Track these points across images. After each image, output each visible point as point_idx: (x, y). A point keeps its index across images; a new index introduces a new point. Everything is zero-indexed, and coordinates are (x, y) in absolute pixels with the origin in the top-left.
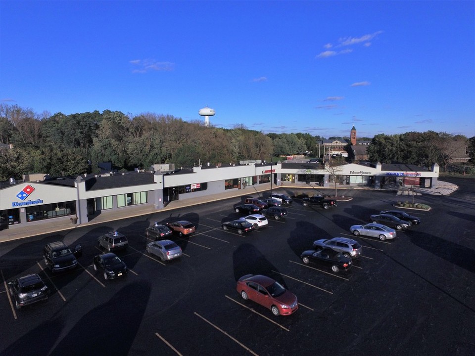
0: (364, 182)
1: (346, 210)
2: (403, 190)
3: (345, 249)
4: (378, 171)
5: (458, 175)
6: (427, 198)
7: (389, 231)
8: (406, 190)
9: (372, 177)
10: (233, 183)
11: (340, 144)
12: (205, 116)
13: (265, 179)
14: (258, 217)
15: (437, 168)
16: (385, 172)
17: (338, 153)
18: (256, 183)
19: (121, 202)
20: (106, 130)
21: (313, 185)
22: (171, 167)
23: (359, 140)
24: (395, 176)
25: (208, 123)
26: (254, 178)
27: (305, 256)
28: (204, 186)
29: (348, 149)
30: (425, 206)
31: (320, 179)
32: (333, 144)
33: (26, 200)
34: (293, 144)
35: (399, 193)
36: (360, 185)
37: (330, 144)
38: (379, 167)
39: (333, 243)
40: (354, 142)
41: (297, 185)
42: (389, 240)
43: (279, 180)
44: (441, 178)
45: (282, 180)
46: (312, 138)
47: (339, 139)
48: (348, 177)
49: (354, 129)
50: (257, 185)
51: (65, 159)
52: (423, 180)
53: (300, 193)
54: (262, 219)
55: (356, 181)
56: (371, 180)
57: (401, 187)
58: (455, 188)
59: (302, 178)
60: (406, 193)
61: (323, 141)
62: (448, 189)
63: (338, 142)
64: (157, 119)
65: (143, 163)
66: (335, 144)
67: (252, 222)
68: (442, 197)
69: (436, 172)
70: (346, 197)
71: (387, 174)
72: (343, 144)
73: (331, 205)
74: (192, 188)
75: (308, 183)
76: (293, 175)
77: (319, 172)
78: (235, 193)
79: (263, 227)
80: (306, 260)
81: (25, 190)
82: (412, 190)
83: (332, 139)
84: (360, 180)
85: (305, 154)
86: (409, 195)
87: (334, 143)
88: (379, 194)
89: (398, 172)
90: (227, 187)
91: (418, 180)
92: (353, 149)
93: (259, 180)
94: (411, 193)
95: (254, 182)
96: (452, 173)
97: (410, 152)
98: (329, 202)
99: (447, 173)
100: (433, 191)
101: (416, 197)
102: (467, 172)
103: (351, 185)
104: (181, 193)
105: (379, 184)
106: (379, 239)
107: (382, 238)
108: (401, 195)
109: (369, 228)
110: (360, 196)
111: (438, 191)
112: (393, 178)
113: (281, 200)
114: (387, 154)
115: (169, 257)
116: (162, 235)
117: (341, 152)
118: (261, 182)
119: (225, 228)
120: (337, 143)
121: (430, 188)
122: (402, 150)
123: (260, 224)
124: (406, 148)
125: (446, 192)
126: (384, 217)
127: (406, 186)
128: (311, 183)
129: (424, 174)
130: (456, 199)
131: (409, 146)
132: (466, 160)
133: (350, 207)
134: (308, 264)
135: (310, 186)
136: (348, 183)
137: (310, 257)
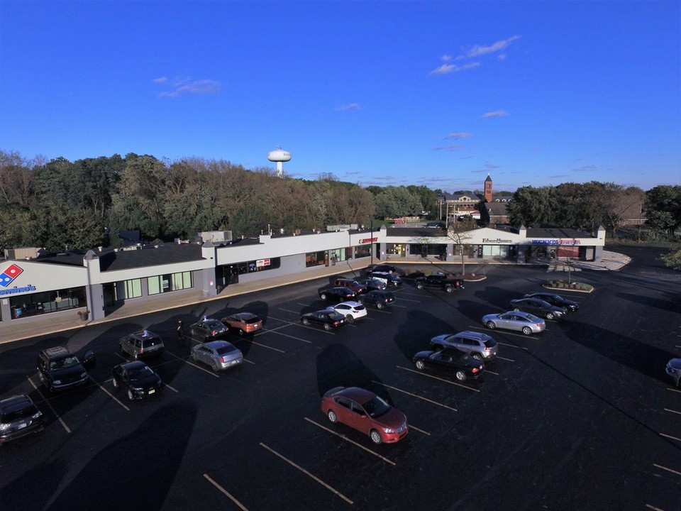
0: (503, 254)
1: (478, 294)
2: (556, 264)
3: (474, 348)
4: (521, 237)
5: (631, 242)
6: (588, 274)
7: (535, 322)
8: (561, 265)
9: (514, 246)
10: (318, 258)
11: (469, 200)
12: (277, 161)
13: (363, 251)
14: (353, 305)
15: (602, 233)
16: (531, 239)
17: (467, 213)
18: (351, 257)
19: (154, 288)
20: (130, 182)
21: (432, 259)
22: (226, 236)
23: (496, 195)
24: (545, 245)
25: (281, 173)
26: (348, 250)
27: (419, 359)
28: (275, 263)
29: (481, 208)
30: (585, 286)
31: (441, 249)
32: (459, 201)
33: (10, 287)
34: (403, 201)
35: (551, 268)
36: (496, 258)
37: (456, 201)
38: (523, 232)
39: (458, 340)
40: (489, 197)
41: (408, 259)
42: (536, 334)
43: (383, 253)
44: (607, 247)
45: (388, 252)
46: (430, 192)
47: (468, 193)
48: (480, 247)
49: (489, 179)
50: (353, 260)
51: (70, 225)
52: (583, 249)
53: (413, 270)
54: (358, 308)
55: (492, 252)
56: (512, 251)
57: (553, 261)
58: (626, 260)
59: (415, 249)
60: (560, 268)
61: (445, 196)
62: (618, 261)
63: (467, 198)
64: (207, 167)
65: (186, 230)
66: (463, 201)
67: (344, 312)
68: (609, 273)
69: (600, 239)
70: (478, 276)
71: (535, 242)
72: (474, 201)
73: (456, 286)
74: (258, 265)
75: (424, 256)
76: (403, 245)
77: (440, 240)
78: (320, 272)
79: (360, 320)
80: (420, 365)
81: (8, 271)
82: (568, 264)
83: (459, 194)
84: (497, 251)
85: (421, 216)
86: (564, 272)
87: (461, 200)
88: (523, 270)
89: (550, 239)
90: (309, 264)
91: (576, 250)
92: (487, 208)
93: (354, 253)
94: (567, 269)
95: (348, 256)
96: (623, 240)
97: (565, 211)
98: (453, 283)
99: (616, 240)
100: (596, 265)
101: (574, 273)
102: (643, 239)
103: (484, 258)
104: (242, 272)
105: (523, 257)
106: (522, 333)
107: (526, 331)
108: (554, 272)
109: (509, 318)
110: (497, 273)
111: (603, 264)
112: (542, 248)
113: (385, 281)
114: (534, 215)
115: (224, 365)
116: (214, 333)
117: (471, 212)
118: (357, 256)
119: (305, 322)
120: (465, 199)
121: (593, 260)
122: (554, 210)
123: (356, 316)
124: (559, 206)
125: (615, 267)
126: (529, 302)
127: (560, 258)
128: (429, 256)
129: (584, 242)
130: (625, 275)
131: (564, 203)
132: (642, 221)
133: (483, 289)
134: (423, 370)
135: (428, 260)
136: (480, 256)
137: (426, 361)
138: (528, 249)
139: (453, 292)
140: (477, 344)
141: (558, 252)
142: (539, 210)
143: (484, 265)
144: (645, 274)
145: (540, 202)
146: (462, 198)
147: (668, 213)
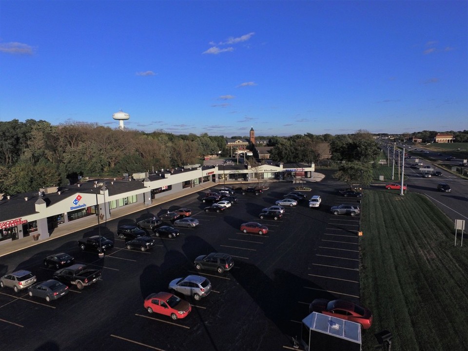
0: (273, 176)
1: (268, 195)
2: (296, 180)
3: (278, 211)
4: (281, 169)
5: (325, 168)
6: (309, 184)
7: (294, 202)
8: (298, 180)
9: (277, 173)
10: (187, 184)
11: (241, 142)
12: (120, 120)
13: (206, 179)
15: (313, 165)
16: (285, 169)
17: (244, 152)
18: (201, 182)
19: (121, 204)
22: (146, 175)
23: (256, 139)
24: (291, 171)
25: (123, 127)
26: (200, 179)
27: (261, 215)
28: (170, 188)
29: (251, 147)
30: (308, 188)
31: (244, 176)
32: (236, 143)
34: (207, 145)
35: (294, 182)
36: (270, 179)
37: (234, 143)
38: (281, 166)
39: (272, 209)
40: (253, 140)
41: (229, 181)
42: (295, 206)
43: (217, 179)
44: (316, 171)
45: (219, 178)
47: (240, 138)
48: (262, 174)
49: (252, 130)
50: (202, 184)
52: (306, 173)
53: (237, 187)
54: (227, 203)
55: (268, 176)
56: (277, 175)
57: (294, 179)
58: (323, 176)
59: (232, 176)
60: (298, 182)
61: (227, 140)
62: (319, 177)
63: (240, 141)
66: (238, 143)
67: (222, 205)
68: (317, 183)
69: (313, 168)
70: (266, 187)
71: (286, 170)
72: (244, 143)
73: (260, 192)
74: (163, 189)
75: (236, 179)
76: (225, 175)
78: (189, 191)
80: (262, 217)
81: (77, 198)
82: (301, 180)
83: (234, 138)
84: (270, 176)
86: (299, 183)
88: (283, 184)
89: (291, 169)
90: (184, 187)
91: (303, 173)
92: (257, 150)
93: (203, 180)
94: (301, 182)
95: (200, 182)
96: (322, 167)
98: (258, 191)
99: (319, 167)
100: (312, 180)
101: (304, 184)
102: (330, 166)
103: (265, 179)
104: (156, 193)
105: (282, 178)
106: (290, 206)
107: (291, 205)
108: (296, 183)
109: (285, 201)
110: (272, 186)
112: (289, 173)
113: (228, 192)
114: (283, 156)
116: (175, 217)
117: (246, 151)
119: (207, 211)
121: (310, 177)
123: (227, 206)
124: (295, 151)
125: (319, 180)
126: (290, 196)
127: (297, 177)
128: (239, 179)
129: (307, 169)
130: (323, 183)
131: (296, 150)
132: (330, 156)
133: (269, 193)
134: (263, 219)
135: (239, 181)
136: (263, 178)
137: (264, 216)
138: (283, 173)
139: (259, 195)
140: (279, 209)
141: (296, 174)
142: (286, 154)
143: (266, 182)
144: (330, 182)
145: (286, 149)
146: (237, 141)
147: (339, 154)
